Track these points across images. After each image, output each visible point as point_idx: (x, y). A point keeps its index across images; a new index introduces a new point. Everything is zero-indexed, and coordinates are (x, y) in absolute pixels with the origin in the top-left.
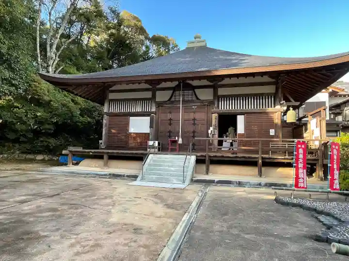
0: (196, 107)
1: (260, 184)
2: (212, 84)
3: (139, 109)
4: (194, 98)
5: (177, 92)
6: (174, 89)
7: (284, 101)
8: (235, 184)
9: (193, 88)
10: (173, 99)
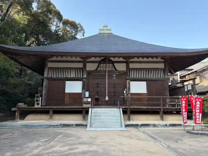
0: (115, 75)
1: (166, 125)
2: (125, 60)
3: (73, 75)
4: (114, 69)
5: (102, 65)
6: (100, 63)
7: (170, 74)
8: (152, 126)
9: (113, 63)
10: (99, 69)
